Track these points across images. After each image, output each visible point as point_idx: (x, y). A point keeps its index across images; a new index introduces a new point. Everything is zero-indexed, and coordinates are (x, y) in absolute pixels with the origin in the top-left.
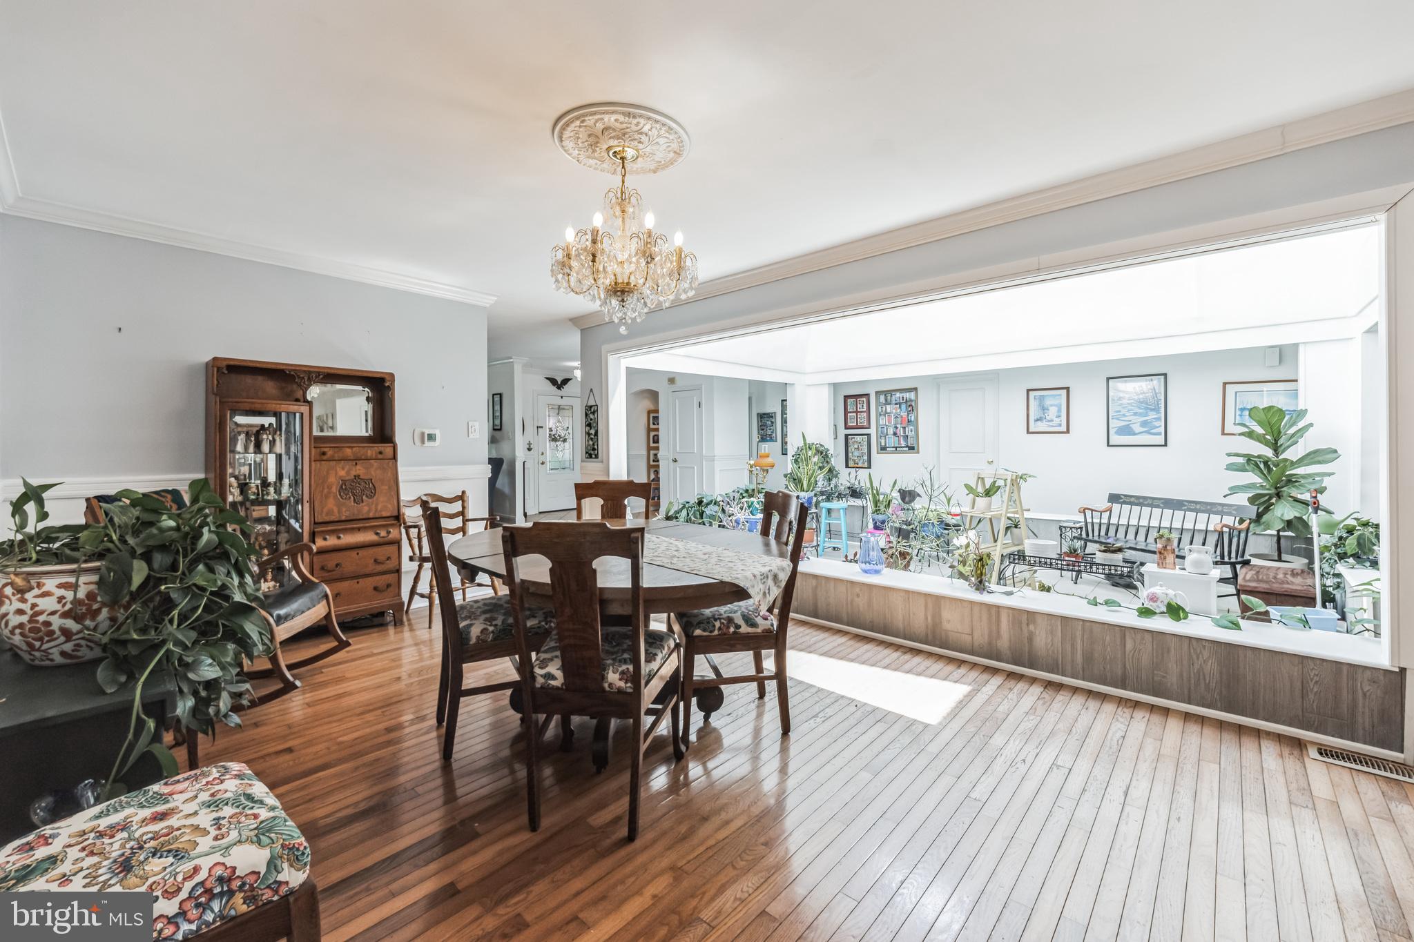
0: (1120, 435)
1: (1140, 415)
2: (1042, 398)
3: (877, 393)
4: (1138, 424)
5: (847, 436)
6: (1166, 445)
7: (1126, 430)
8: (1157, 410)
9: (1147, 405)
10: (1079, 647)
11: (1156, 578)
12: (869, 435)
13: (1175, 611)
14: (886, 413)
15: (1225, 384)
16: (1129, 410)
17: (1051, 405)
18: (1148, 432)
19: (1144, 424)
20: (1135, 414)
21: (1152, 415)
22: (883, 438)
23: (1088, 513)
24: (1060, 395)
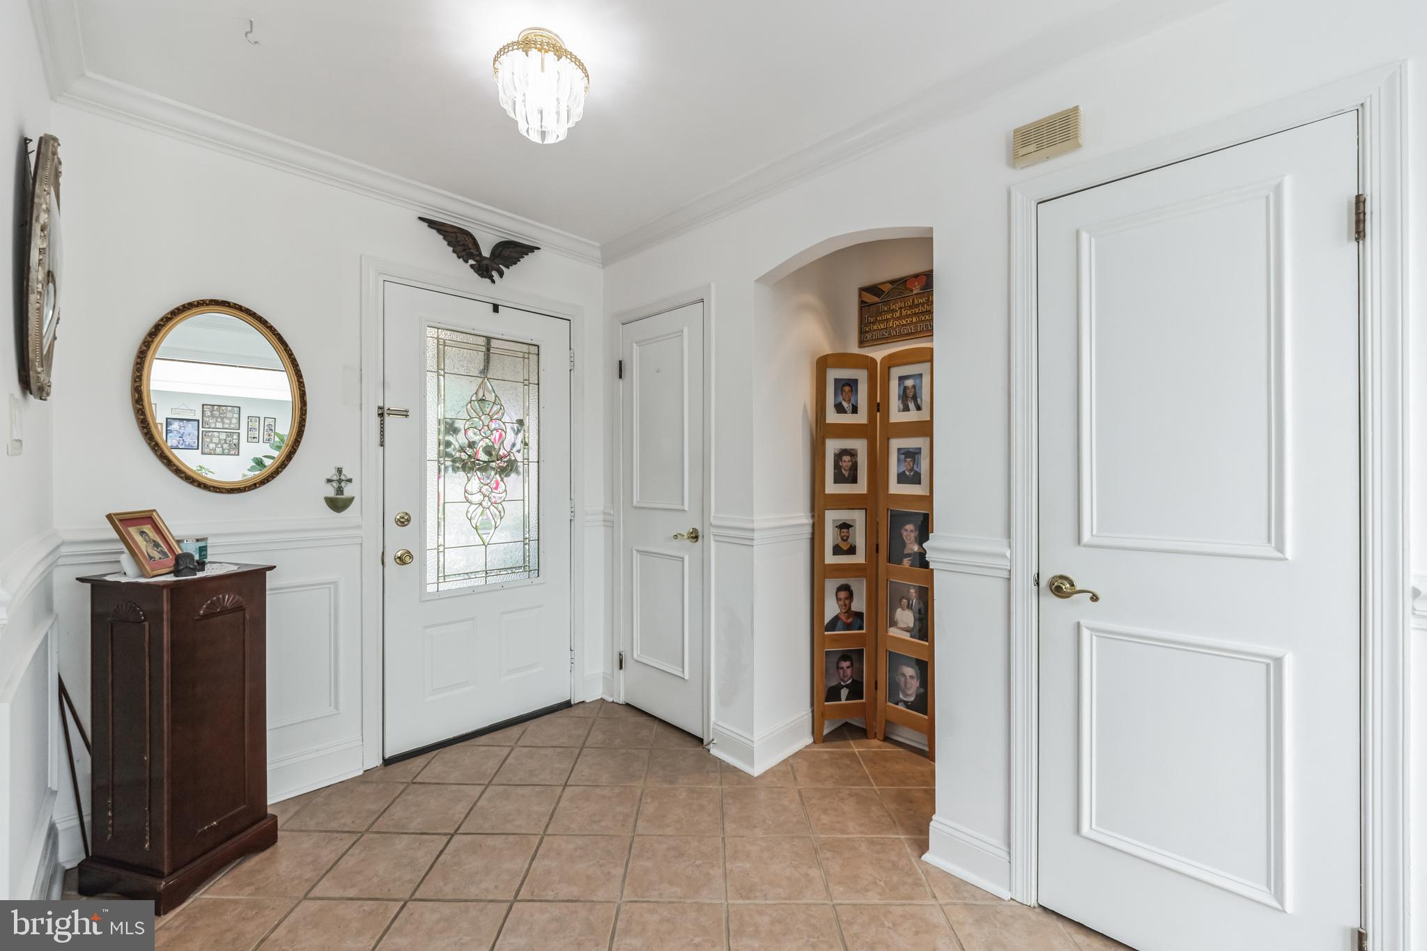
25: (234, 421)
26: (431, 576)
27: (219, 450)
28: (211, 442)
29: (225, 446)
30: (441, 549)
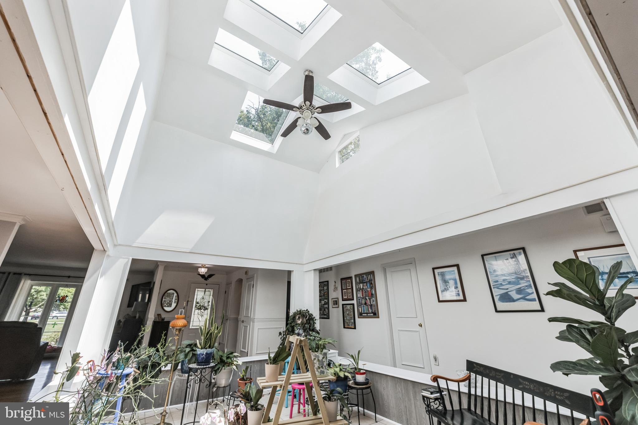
0: (503, 302)
2: (442, 275)
3: (355, 276)
4: (514, 292)
5: (343, 305)
7: (506, 298)
12: (353, 304)
14: (360, 289)
16: (504, 280)
17: (450, 279)
18: (524, 298)
19: (519, 291)
21: (524, 284)
22: (360, 307)
24: (454, 271)
25: (172, 297)
26: (191, 326)
27: (167, 306)
28: (165, 303)
29: (168, 304)
30: (193, 321)
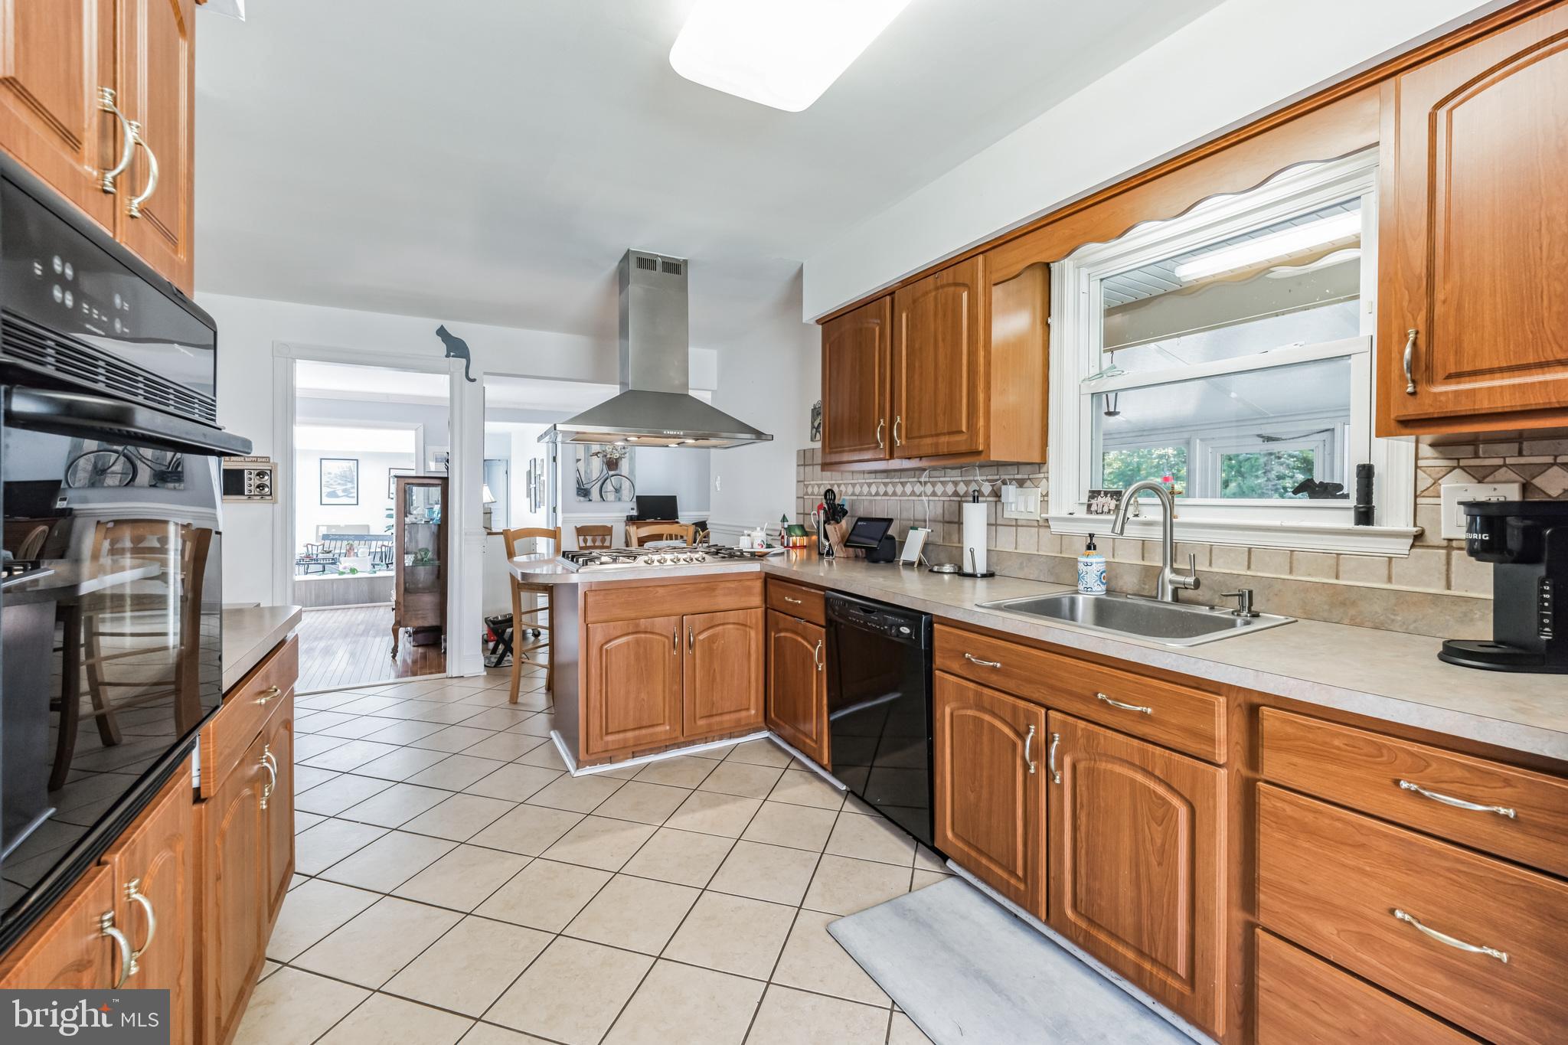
0: (329, 497)
1: (343, 485)
4: (340, 491)
6: (357, 504)
7: (333, 494)
8: (352, 482)
9: (345, 478)
10: (313, 592)
11: (345, 562)
13: (353, 571)
15: (390, 469)
16: (335, 481)
18: (347, 496)
19: (344, 491)
20: (339, 484)
21: (349, 485)
23: (310, 547)
